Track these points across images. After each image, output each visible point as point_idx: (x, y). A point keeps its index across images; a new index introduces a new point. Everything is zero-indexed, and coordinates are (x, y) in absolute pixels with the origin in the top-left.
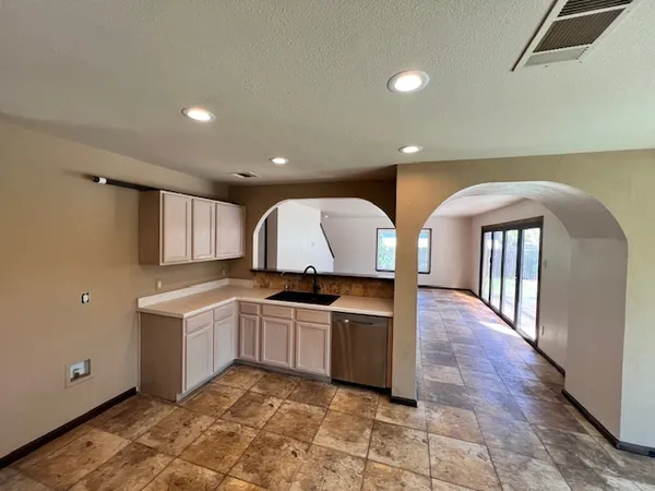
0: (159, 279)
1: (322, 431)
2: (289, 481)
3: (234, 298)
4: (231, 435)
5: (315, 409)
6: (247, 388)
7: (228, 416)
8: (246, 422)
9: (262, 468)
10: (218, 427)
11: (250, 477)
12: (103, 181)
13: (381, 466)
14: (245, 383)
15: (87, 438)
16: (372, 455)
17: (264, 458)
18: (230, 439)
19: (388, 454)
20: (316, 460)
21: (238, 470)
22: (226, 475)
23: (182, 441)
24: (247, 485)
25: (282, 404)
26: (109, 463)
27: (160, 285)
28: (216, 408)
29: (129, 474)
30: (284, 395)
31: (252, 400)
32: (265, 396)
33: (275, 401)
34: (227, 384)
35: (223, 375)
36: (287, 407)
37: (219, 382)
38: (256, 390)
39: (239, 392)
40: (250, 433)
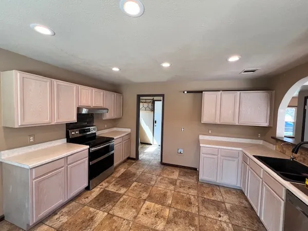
0: (210, 130)
3: (241, 149)
4: (190, 203)
6: (226, 201)
7: (200, 199)
8: (201, 207)
9: (176, 219)
10: (192, 197)
11: (171, 215)
12: (186, 92)
14: (230, 201)
15: (174, 170)
17: (182, 219)
18: (187, 203)
21: (173, 210)
22: (170, 207)
23: (181, 190)
24: (167, 215)
25: (225, 222)
27: (210, 132)
28: (203, 193)
29: (166, 183)
30: (235, 222)
31: (218, 206)
32: (226, 212)
33: (225, 218)
34: (223, 193)
35: (229, 190)
36: (224, 225)
37: (222, 190)
38: (228, 206)
39: (219, 198)
40: (194, 210)
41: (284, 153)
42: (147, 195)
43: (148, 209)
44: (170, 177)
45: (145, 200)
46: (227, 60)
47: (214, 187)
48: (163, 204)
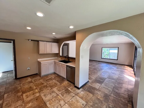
1: (56, 87)
2: (43, 93)
4: (43, 83)
5: (59, 84)
7: (45, 81)
8: (47, 82)
9: (42, 90)
10: (42, 82)
11: (39, 90)
12: (30, 40)
13: (59, 97)
14: (53, 76)
15: (27, 78)
16: (60, 95)
17: (43, 88)
19: (63, 96)
20: (50, 92)
22: (37, 89)
23: (36, 82)
24: (37, 91)
26: (27, 82)
27: (42, 57)
28: (45, 79)
29: (27, 84)
30: (57, 80)
31: (51, 79)
32: (53, 79)
33: (54, 80)
34: (50, 76)
35: (51, 74)
36: (55, 82)
37: (49, 75)
38: (53, 78)
39: (50, 77)
40: (45, 84)
41: (62, 59)
42: (21, 93)
43: (27, 96)
44: (27, 81)
45: (22, 95)
46: (52, 33)
47: (47, 76)
48: (33, 90)
